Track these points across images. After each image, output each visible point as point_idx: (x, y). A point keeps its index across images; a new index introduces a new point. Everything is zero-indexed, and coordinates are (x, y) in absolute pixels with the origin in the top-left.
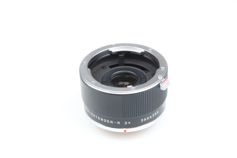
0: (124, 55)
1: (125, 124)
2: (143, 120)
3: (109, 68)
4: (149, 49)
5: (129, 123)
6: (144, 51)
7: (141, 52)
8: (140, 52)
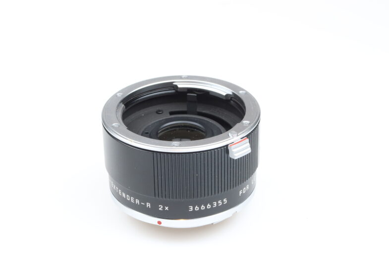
0: (195, 95)
1: (160, 209)
2: (194, 208)
3: (169, 115)
4: (241, 92)
5: (167, 208)
6: (231, 94)
7: (227, 95)
8: (224, 94)
